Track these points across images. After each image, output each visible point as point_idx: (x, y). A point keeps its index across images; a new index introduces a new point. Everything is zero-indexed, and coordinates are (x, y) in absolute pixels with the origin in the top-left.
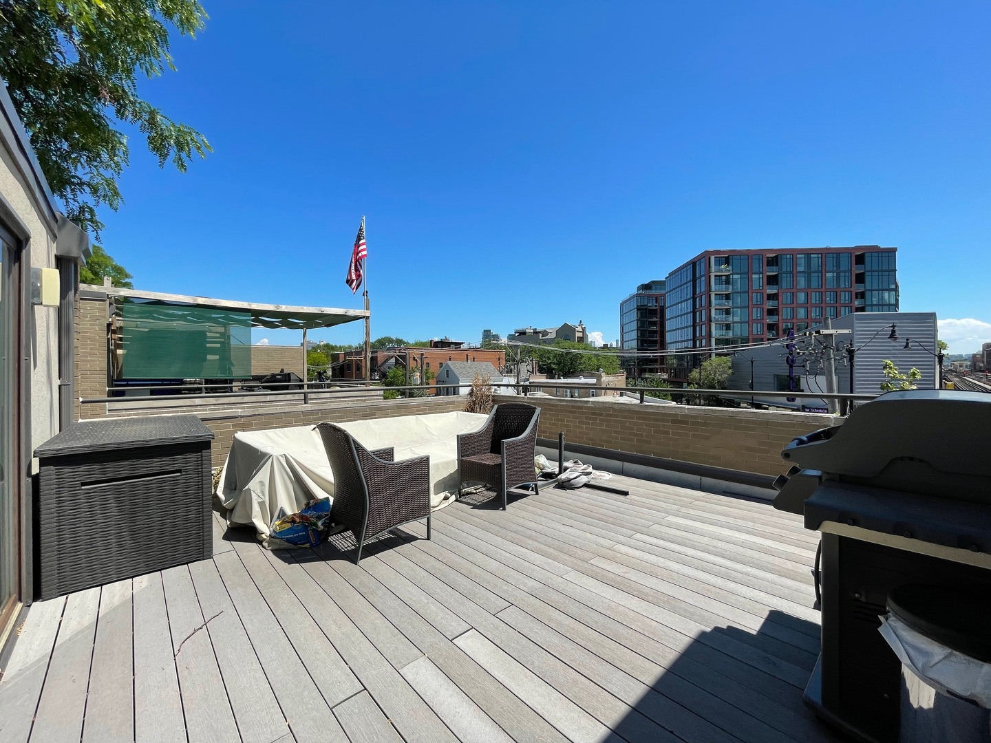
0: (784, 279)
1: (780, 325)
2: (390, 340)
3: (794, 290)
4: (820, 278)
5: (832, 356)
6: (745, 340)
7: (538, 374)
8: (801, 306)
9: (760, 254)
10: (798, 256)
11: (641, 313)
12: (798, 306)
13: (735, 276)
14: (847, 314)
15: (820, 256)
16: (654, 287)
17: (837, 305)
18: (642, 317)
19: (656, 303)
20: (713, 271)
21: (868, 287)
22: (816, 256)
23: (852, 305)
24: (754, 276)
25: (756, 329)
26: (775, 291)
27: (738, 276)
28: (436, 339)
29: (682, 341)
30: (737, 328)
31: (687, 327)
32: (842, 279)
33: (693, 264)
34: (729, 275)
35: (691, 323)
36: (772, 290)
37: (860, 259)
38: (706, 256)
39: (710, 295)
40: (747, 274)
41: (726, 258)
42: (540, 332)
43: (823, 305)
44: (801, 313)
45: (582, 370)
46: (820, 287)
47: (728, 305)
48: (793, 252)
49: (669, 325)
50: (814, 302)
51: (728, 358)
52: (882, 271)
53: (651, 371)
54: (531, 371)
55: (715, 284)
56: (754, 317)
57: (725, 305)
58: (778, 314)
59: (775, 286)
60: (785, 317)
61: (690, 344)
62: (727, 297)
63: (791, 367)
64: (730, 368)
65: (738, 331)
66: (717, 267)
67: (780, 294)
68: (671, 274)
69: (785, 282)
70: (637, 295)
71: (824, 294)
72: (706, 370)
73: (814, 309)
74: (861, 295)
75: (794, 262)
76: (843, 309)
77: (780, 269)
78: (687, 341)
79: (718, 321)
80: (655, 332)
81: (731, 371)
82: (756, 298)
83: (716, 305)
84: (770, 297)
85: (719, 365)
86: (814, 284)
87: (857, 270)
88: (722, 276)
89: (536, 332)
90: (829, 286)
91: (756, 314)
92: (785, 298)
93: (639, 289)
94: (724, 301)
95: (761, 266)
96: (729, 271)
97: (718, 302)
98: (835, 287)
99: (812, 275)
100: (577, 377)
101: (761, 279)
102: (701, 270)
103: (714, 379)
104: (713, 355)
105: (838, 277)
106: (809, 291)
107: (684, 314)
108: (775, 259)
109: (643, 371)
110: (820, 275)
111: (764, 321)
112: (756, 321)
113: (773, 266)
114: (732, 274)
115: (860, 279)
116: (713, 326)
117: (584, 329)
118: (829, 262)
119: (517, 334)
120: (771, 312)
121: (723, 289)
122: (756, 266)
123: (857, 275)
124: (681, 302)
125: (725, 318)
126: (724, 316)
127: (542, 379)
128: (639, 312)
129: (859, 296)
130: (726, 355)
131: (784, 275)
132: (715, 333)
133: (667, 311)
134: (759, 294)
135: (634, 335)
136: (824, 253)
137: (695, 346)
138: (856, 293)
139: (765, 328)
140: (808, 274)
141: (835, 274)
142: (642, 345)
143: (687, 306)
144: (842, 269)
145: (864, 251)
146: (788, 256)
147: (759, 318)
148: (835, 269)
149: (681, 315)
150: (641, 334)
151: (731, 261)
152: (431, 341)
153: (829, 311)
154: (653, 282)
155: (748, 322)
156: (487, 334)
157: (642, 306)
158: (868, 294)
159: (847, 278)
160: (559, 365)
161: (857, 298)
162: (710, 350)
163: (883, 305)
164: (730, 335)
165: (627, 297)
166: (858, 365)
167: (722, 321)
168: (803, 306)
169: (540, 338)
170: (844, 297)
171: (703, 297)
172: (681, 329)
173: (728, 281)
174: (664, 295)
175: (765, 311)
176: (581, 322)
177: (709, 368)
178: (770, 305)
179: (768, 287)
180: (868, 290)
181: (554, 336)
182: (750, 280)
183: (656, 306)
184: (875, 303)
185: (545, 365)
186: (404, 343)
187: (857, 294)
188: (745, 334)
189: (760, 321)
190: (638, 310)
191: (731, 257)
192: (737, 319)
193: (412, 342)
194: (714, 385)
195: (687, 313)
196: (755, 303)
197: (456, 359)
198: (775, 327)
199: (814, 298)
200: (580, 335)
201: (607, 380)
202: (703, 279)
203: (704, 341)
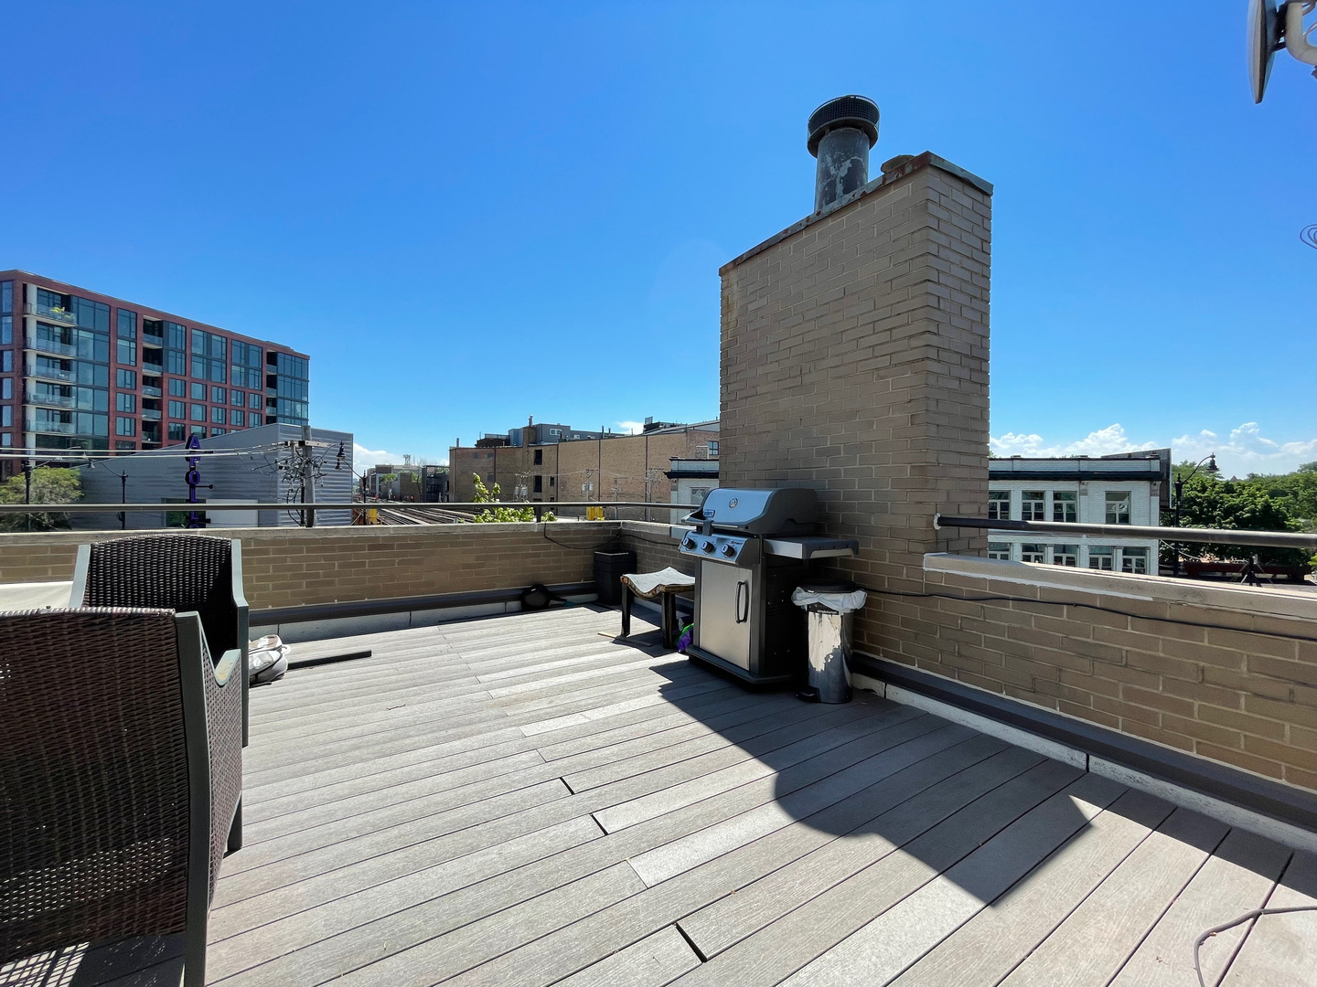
0: (171, 360)
1: (164, 426)
3: (187, 378)
4: (224, 370)
6: (100, 443)
9: (133, 312)
10: (194, 332)
12: (194, 401)
13: (84, 334)
14: (256, 424)
17: (245, 409)
20: (33, 312)
21: (281, 394)
22: (219, 339)
23: (262, 413)
24: (120, 342)
26: (157, 374)
27: (88, 335)
30: (85, 420)
32: (251, 377)
34: (70, 328)
36: (151, 371)
37: (272, 358)
38: (17, 279)
39: (25, 354)
40: (107, 336)
41: (64, 299)
43: (227, 406)
44: (197, 413)
46: (224, 382)
47: (68, 379)
48: (188, 326)
50: (214, 400)
51: (76, 471)
52: (295, 379)
55: (38, 338)
56: (120, 407)
57: (59, 378)
58: (160, 408)
59: (156, 366)
62: (65, 365)
63: (192, 487)
64: (76, 488)
65: (85, 426)
66: (43, 308)
67: (165, 380)
69: (173, 362)
71: (228, 391)
74: (273, 402)
75: (187, 338)
76: (251, 416)
77: (166, 343)
79: (43, 404)
81: (78, 494)
82: (122, 377)
83: (38, 373)
84: (148, 381)
86: (216, 375)
87: (269, 370)
88: (53, 326)
90: (235, 382)
91: (122, 402)
92: (173, 387)
94: (57, 371)
95: (133, 329)
96: (71, 322)
97: (43, 369)
98: (243, 385)
99: (213, 363)
101: (133, 350)
105: (247, 374)
106: (209, 384)
108: (156, 325)
112: (124, 415)
113: (153, 334)
114: (78, 329)
115: (272, 382)
116: (32, 412)
118: (236, 354)
120: (148, 404)
121: (56, 350)
122: (123, 329)
123: (268, 377)
125: (60, 401)
126: (57, 397)
129: (270, 403)
130: (66, 465)
131: (171, 353)
132: (38, 424)
134: (128, 373)
136: (229, 339)
138: (267, 399)
139: (139, 427)
140: (208, 359)
141: (243, 369)
144: (251, 365)
145: (277, 350)
146: (179, 328)
147: (128, 410)
148: (243, 363)
151: (74, 306)
153: (234, 416)
155: (107, 414)
158: (280, 402)
159: (257, 377)
161: (267, 405)
162: (24, 453)
163: (295, 418)
164: (70, 430)
167: (52, 405)
168: (200, 402)
170: (253, 401)
171: (9, 354)
173: (66, 337)
175: (140, 400)
178: (149, 392)
179: (144, 364)
180: (281, 398)
182: (111, 347)
184: (287, 414)
188: (102, 432)
189: (129, 415)
191: (74, 299)
192: (87, 406)
196: (120, 385)
198: (156, 428)
199: (216, 394)
202: (8, 319)
203: (9, 436)
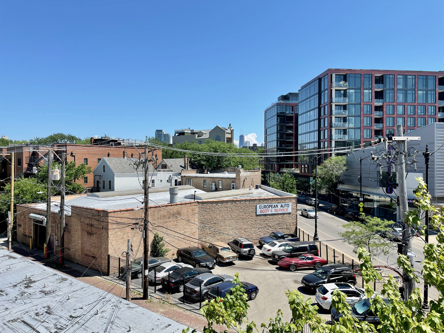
0: (387, 95)
1: (384, 131)
2: (62, 137)
3: (395, 104)
4: (414, 95)
5: (404, 161)
6: (357, 144)
7: (189, 169)
8: (399, 116)
9: (369, 73)
10: (398, 76)
11: (280, 119)
12: (398, 116)
13: (351, 91)
14: (433, 123)
15: (414, 77)
16: (291, 98)
17: (426, 116)
18: (281, 122)
19: (292, 111)
20: (334, 86)
22: (411, 77)
23: (436, 116)
24: (365, 91)
25: (366, 134)
26: (381, 104)
27: (353, 91)
28: (96, 137)
29: (310, 143)
30: (352, 132)
31: (314, 131)
32: (429, 96)
33: (320, 79)
34: (346, 90)
35: (316, 128)
36: (378, 103)
37: (442, 82)
38: (329, 73)
39: (331, 105)
40: (360, 89)
41: (344, 77)
42: (196, 133)
43: (416, 116)
45: (227, 166)
46: (414, 102)
47: (346, 114)
48: (395, 73)
49: (301, 130)
50: (409, 113)
51: (344, 157)
53: (288, 166)
54: (184, 166)
55: (336, 97)
56: (365, 125)
57: (342, 114)
58: (383, 123)
59: (381, 100)
60: (388, 125)
61: (316, 145)
62: (345, 108)
64: (345, 165)
65: (352, 135)
66: (337, 83)
67: (384, 106)
68: (303, 87)
69: (388, 96)
70: (278, 104)
71: (416, 107)
72: (325, 167)
73: (409, 119)
75: (395, 81)
76: (430, 119)
77: (385, 86)
78: (314, 142)
79: (337, 127)
80: (291, 135)
81: (345, 168)
82: (366, 109)
83: (336, 114)
84: (377, 108)
85: (337, 163)
86: (410, 99)
87: (440, 89)
88: (340, 90)
89: (193, 133)
90: (420, 101)
91: (366, 121)
92: (388, 110)
93: (279, 99)
94: (342, 111)
95: (371, 83)
96: (346, 86)
97: (337, 111)
98: (424, 102)
99: (409, 92)
100: (222, 172)
101: (370, 94)
102: (325, 85)
103: (332, 174)
104: (333, 155)
105: (427, 94)
106: (406, 104)
107: (312, 121)
108: (381, 78)
109: (281, 166)
110: (414, 92)
111: (372, 128)
112: (366, 128)
113: (380, 83)
114: (349, 89)
115: (442, 96)
117: (232, 132)
119: (177, 134)
120: (378, 121)
121: (342, 101)
122: (367, 84)
123: (439, 93)
124: (310, 111)
125: (343, 124)
126: (342, 123)
127: (193, 173)
128: (279, 118)
129: (441, 110)
130: (343, 155)
131: (388, 91)
132: (336, 137)
133: (300, 118)
134: (368, 106)
135: (274, 137)
136: (417, 75)
137: (319, 147)
139: (373, 133)
140: (405, 90)
141: (424, 92)
142: (281, 145)
143: (314, 114)
144: (429, 88)
146: (391, 76)
147: (368, 125)
148: (424, 88)
149: (310, 122)
150: (280, 137)
151: (348, 79)
152: (92, 138)
153: (420, 121)
154: (290, 94)
155: (360, 128)
156: (159, 132)
157: (281, 113)
159: (432, 95)
160: (208, 161)
161: (439, 111)
162: (331, 150)
164: (346, 138)
165: (269, 105)
166: (437, 165)
167: (340, 127)
168: (401, 116)
169: (196, 138)
170: (431, 110)
171: (326, 107)
172: (310, 132)
173: (345, 95)
174: (297, 105)
175: (373, 119)
176: (230, 125)
177: (329, 165)
178: (377, 115)
179: (375, 100)
181: (207, 136)
182: (362, 94)
183: (292, 114)
185: (196, 161)
186: (76, 139)
187: (439, 108)
188: (358, 137)
189: (369, 128)
190: (278, 116)
191: (348, 75)
192: (352, 125)
193: (83, 138)
194: (332, 179)
195: (314, 120)
196: (365, 113)
197: (114, 156)
198: (381, 133)
199: (410, 110)
200: (229, 136)
201: (245, 175)
202: (326, 92)
203: (326, 143)
